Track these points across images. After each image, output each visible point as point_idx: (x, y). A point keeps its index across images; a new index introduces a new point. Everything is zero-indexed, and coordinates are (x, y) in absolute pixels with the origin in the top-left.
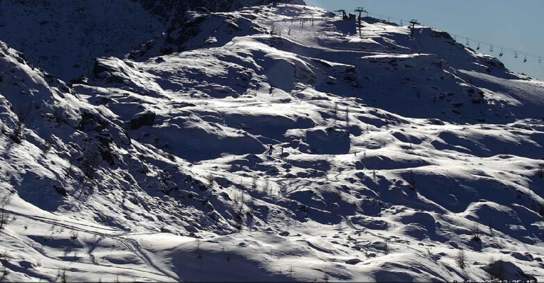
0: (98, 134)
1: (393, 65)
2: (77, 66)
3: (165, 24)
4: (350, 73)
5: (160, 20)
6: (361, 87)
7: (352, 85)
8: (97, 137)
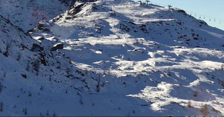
0: (40, 53)
1: (161, 24)
2: (31, 24)
3: (67, 7)
4: (144, 27)
5: (65, 5)
6: (148, 33)
7: (144, 32)
8: (39, 54)
